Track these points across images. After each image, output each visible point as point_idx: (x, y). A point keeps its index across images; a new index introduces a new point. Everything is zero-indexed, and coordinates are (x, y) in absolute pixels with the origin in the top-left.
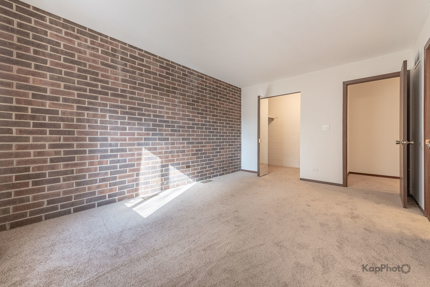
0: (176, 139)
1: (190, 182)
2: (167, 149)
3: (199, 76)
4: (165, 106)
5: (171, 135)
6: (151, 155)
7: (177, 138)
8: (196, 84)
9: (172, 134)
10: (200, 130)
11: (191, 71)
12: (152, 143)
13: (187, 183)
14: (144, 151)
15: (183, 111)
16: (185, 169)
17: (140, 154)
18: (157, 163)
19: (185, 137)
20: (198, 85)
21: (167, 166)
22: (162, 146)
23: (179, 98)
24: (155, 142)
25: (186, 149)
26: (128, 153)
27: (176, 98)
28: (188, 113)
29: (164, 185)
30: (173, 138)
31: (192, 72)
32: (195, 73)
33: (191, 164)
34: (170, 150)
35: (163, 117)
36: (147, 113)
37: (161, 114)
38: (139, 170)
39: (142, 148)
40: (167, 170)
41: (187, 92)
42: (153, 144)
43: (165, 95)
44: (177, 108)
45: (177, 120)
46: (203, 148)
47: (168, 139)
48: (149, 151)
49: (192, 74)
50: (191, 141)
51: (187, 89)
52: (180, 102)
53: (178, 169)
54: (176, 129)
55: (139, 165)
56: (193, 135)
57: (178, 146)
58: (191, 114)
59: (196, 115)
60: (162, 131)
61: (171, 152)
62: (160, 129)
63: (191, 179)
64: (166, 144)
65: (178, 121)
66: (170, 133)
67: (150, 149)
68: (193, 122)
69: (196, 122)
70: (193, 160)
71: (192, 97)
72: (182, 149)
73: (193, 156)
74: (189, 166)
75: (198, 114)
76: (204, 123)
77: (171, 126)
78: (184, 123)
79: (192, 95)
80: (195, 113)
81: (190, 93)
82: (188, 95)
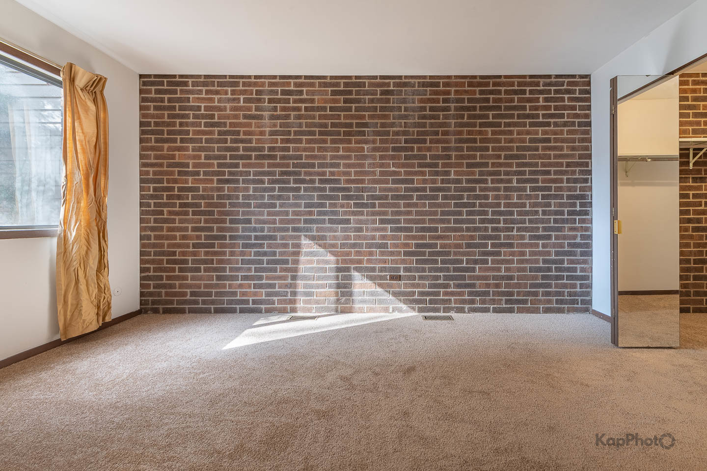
0: (366, 222)
1: (400, 310)
2: (345, 240)
3: (424, 85)
4: (342, 162)
5: (354, 213)
6: (316, 249)
7: (368, 220)
8: (417, 105)
9: (357, 211)
10: (427, 202)
11: (404, 80)
12: (317, 227)
13: (393, 311)
14: (304, 241)
15: (382, 165)
16: (388, 282)
17: (298, 246)
18: (327, 262)
19: (387, 217)
20: (422, 105)
21: (348, 269)
22: (336, 234)
23: (374, 142)
24: (322, 226)
25: (389, 242)
26: (279, 242)
27: (366, 142)
28: (394, 169)
29: (340, 303)
30: (358, 219)
31: (407, 80)
32: (412, 81)
33: (402, 273)
34: (352, 242)
35: (337, 181)
36: (308, 178)
37: (334, 176)
38: (296, 270)
39: (300, 236)
40: (350, 278)
41: (392, 125)
42: (318, 230)
43: (341, 141)
44: (367, 162)
45: (368, 184)
46: (438, 242)
47: (348, 221)
48: (312, 240)
49: (405, 85)
50: (402, 225)
51: (392, 121)
52: (375, 149)
53: (371, 278)
54: (365, 201)
55: (297, 262)
56: (409, 213)
57: (371, 234)
58: (402, 170)
59: (417, 169)
60: (336, 207)
61: (354, 246)
62: (332, 203)
63: (404, 303)
64: (344, 230)
65: (370, 186)
66: (353, 209)
67: (313, 238)
68: (408, 186)
69: (417, 186)
70: (409, 266)
71: (405, 133)
72: (380, 242)
73: (407, 258)
74: (399, 277)
75: (423, 168)
76: (441, 185)
77: (354, 197)
78: (385, 190)
79: (405, 129)
80: (413, 166)
81: (401, 127)
82: (393, 132)
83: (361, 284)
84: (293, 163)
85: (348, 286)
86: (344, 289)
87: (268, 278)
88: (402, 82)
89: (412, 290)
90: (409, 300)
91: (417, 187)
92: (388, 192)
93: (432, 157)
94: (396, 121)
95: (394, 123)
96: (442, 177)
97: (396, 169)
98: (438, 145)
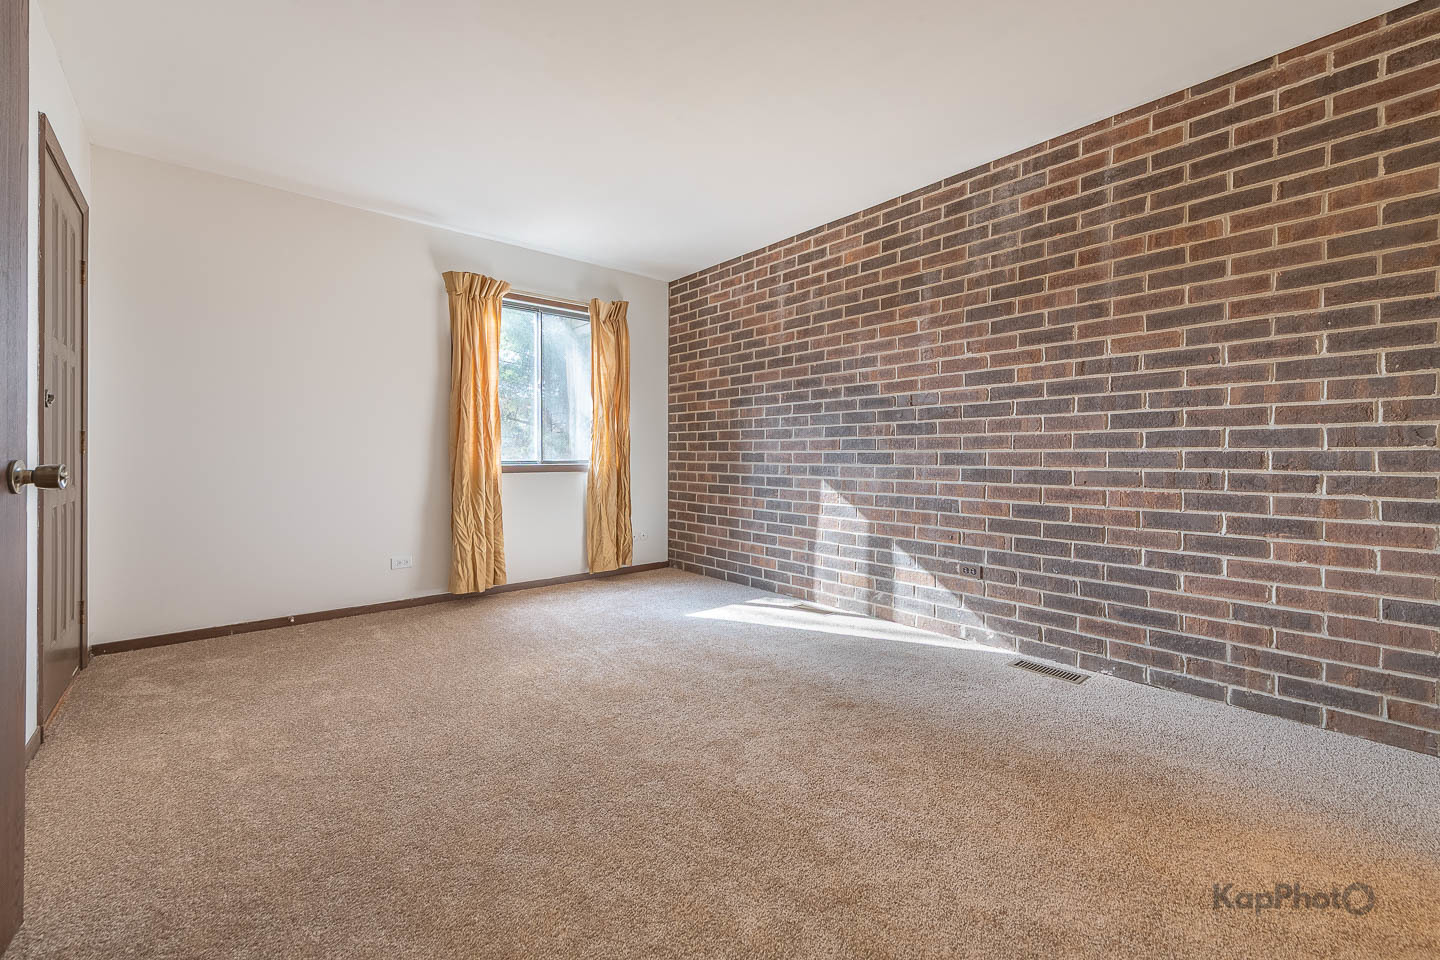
0: (918, 459)
1: (982, 639)
2: (884, 491)
3: (1037, 165)
4: (879, 354)
5: (898, 444)
6: (841, 503)
7: (920, 456)
8: (1021, 212)
9: (903, 440)
10: (1043, 417)
11: (993, 171)
12: (842, 468)
13: (968, 636)
14: (826, 490)
15: (947, 351)
16: (959, 577)
17: (816, 496)
18: (855, 527)
19: (956, 451)
20: (1032, 209)
21: (886, 543)
22: (870, 480)
23: (933, 308)
24: (849, 465)
25: (960, 499)
26: (794, 489)
27: (918, 312)
28: (970, 355)
29: (876, 601)
30: (905, 455)
31: (1000, 169)
32: (1010, 166)
33: (985, 564)
34: (896, 495)
35: (871, 389)
36: (830, 388)
37: (867, 380)
38: (813, 534)
39: (820, 481)
40: (889, 558)
41: (969, 268)
42: (845, 472)
43: (879, 318)
44: (919, 348)
45: (923, 388)
47: (888, 458)
48: (836, 489)
49: (996, 179)
50: (987, 467)
51: (968, 259)
52: (934, 322)
53: (926, 565)
54: (917, 422)
55: (815, 522)
56: (1000, 442)
57: (927, 482)
58: (987, 354)
59: (1018, 349)
60: (870, 434)
61: (897, 502)
62: (864, 427)
63: (991, 626)
64: (884, 474)
65: (926, 392)
66: (896, 437)
67: (836, 485)
68: (1001, 385)
69: (1019, 384)
70: (1001, 551)
71: (992, 279)
72: (944, 498)
73: (998, 534)
74: (978, 571)
75: (1033, 344)
76: (1078, 378)
77: (898, 416)
78: (953, 397)
79: (993, 270)
80: (1010, 343)
81: (985, 267)
82: (970, 281)
83: (908, 572)
84: (812, 366)
85: (887, 572)
86: (880, 578)
87: (782, 542)
88: (986, 177)
89: (1007, 602)
90: (1001, 621)
91: (1019, 387)
92: (958, 401)
93: (1055, 318)
94: (975, 258)
95: (971, 263)
96: (1080, 360)
97: (974, 355)
98: (1070, 288)
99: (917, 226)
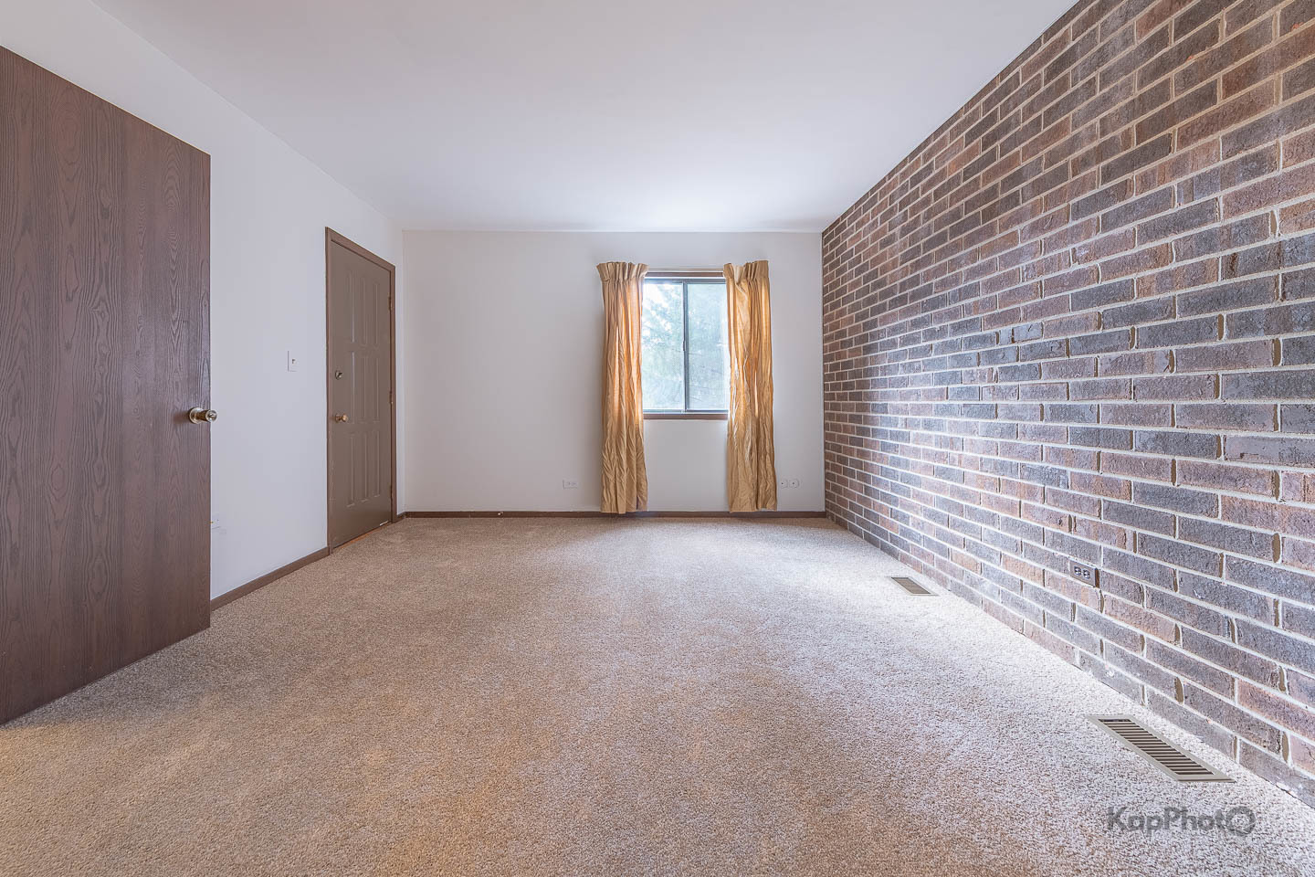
0: (1022, 413)
1: (1100, 674)
2: (989, 453)
4: (981, 280)
5: (1002, 393)
7: (1024, 409)
8: (1139, 41)
9: (1006, 387)
10: (1174, 348)
12: (950, 422)
15: (1050, 265)
16: (1070, 578)
19: (1064, 403)
20: (1152, 33)
22: (975, 438)
23: (1034, 210)
24: (956, 419)
25: (1069, 470)
26: (911, 444)
27: (1020, 218)
28: (1077, 266)
29: (984, 591)
30: (1009, 407)
33: (1101, 566)
34: (1000, 458)
35: (975, 324)
36: (939, 326)
37: (970, 313)
41: (1074, 143)
42: (952, 427)
43: (980, 235)
44: (1020, 266)
45: (1025, 319)
46: (1222, 493)
47: (994, 411)
50: (1101, 425)
51: (1071, 134)
52: (1036, 229)
53: (1033, 555)
54: (1020, 364)
56: (1117, 389)
57: (1032, 443)
58: (1098, 263)
59: (1138, 249)
60: (974, 381)
62: (969, 372)
63: (1110, 658)
64: (988, 430)
65: (1029, 323)
66: (999, 384)
68: (1116, 305)
69: (1139, 301)
70: (1121, 550)
71: (1100, 153)
72: (1051, 466)
73: (1116, 524)
74: (1093, 575)
75: (1157, 238)
76: (1227, 282)
77: (1000, 356)
78: (1060, 327)
79: (1104, 139)
80: (1126, 241)
81: (1092, 138)
82: (1075, 162)
83: (1015, 561)
85: (994, 557)
86: (987, 562)
87: (903, 505)
88: (1092, 9)
89: (1131, 628)
90: (1123, 655)
91: (1139, 306)
92: (1064, 332)
93: (1190, 190)
94: (1080, 129)
95: (1075, 138)
96: (1229, 252)
97: (1082, 266)
98: (1210, 138)
99: (1016, 106)
